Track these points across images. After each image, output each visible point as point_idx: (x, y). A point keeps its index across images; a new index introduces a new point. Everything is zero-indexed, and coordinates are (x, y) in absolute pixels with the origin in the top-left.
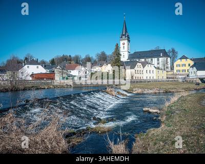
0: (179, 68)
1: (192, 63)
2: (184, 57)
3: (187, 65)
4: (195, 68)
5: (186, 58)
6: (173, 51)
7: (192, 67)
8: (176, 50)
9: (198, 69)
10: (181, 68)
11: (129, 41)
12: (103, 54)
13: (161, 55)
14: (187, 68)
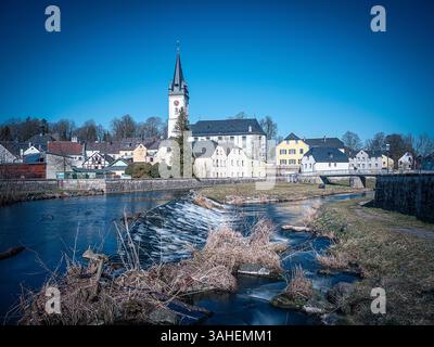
0: (283, 157)
1: (306, 148)
2: (292, 137)
3: (298, 152)
4: (311, 157)
5: (297, 139)
6: (269, 122)
7: (307, 155)
8: (274, 121)
9: (317, 160)
10: (288, 157)
11: (187, 98)
12: (128, 120)
13: (250, 130)
14: (298, 156)
